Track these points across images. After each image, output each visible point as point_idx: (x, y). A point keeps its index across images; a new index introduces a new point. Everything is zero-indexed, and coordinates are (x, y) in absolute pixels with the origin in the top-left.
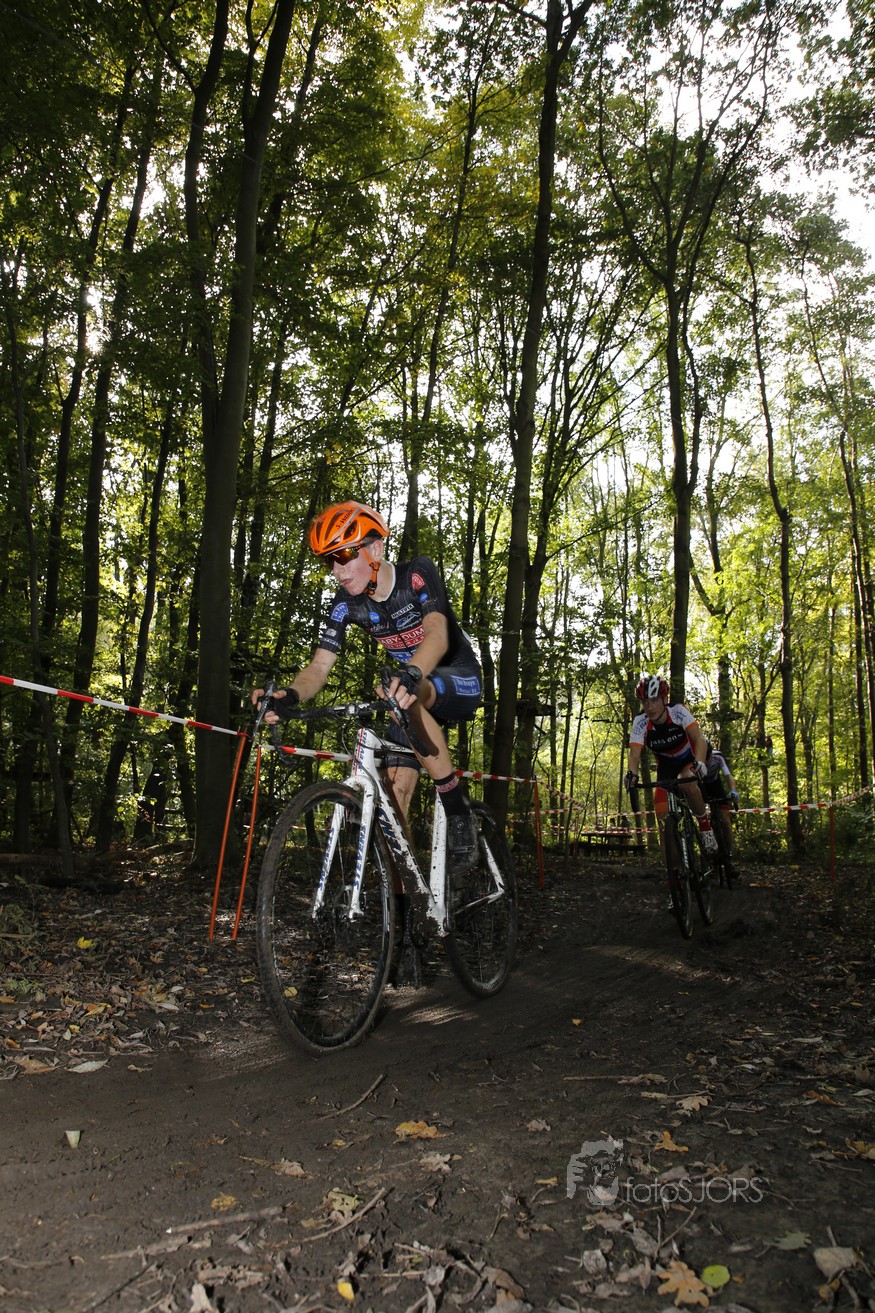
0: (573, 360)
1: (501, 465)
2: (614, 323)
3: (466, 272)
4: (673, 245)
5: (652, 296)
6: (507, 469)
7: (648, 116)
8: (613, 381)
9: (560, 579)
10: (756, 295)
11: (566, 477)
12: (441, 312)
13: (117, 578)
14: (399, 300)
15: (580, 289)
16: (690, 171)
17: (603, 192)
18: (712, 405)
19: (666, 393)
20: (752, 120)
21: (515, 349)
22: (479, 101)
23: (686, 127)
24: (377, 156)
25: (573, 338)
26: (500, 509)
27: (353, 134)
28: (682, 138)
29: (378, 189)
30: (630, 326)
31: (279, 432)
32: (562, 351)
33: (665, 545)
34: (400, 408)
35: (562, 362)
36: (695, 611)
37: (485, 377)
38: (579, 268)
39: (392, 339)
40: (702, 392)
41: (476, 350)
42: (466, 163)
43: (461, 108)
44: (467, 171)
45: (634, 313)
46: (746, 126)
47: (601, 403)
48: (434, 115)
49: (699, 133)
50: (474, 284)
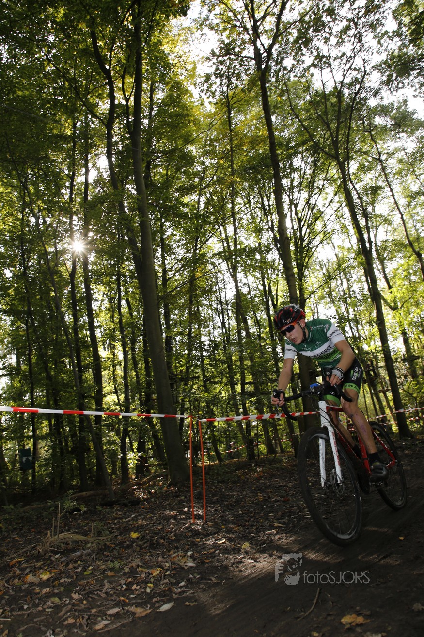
0: (297, 204)
4: (335, 143)
5: (329, 166)
8: (319, 210)
10: (380, 154)
13: (105, 350)
14: (211, 196)
15: (294, 171)
16: (335, 106)
17: (296, 125)
24: (189, 134)
27: (176, 127)
35: (293, 206)
38: (292, 162)
39: (211, 213)
42: (230, 127)
43: (222, 104)
44: (231, 131)
46: (357, 79)
47: (316, 221)
49: (336, 88)
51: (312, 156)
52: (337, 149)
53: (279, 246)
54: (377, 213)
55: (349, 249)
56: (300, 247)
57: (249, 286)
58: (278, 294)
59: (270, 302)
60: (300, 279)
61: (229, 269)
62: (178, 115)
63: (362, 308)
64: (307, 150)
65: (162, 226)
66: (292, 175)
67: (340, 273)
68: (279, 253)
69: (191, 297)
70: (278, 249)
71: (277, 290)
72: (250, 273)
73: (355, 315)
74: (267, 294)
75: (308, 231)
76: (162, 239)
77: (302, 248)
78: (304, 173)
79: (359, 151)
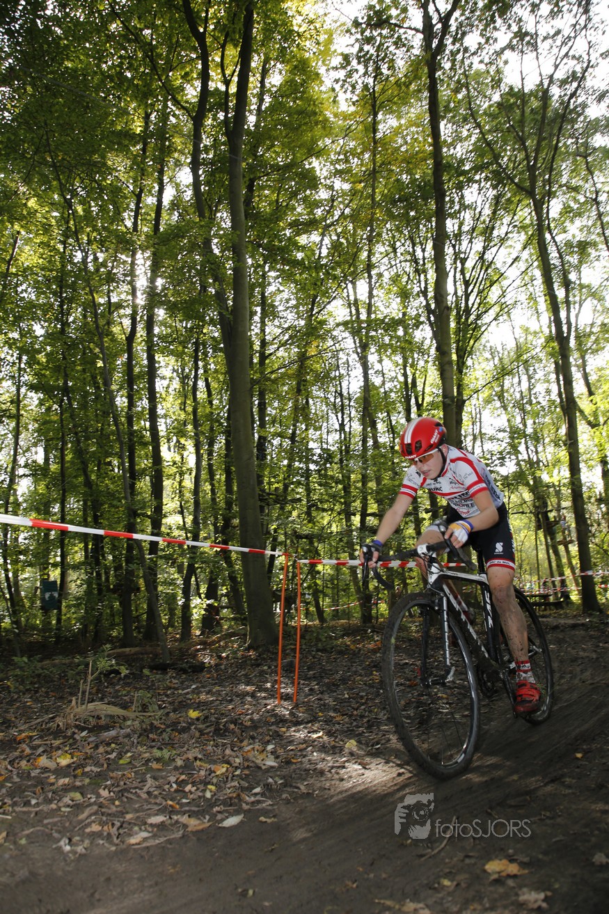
0: (466, 259)
1: (424, 340)
4: (531, 169)
5: (518, 205)
7: (500, 81)
8: (496, 269)
9: (474, 415)
10: (597, 191)
11: (472, 342)
12: (370, 241)
13: (170, 450)
16: (537, 113)
17: (474, 138)
20: (579, 69)
21: (424, 259)
24: (314, 141)
26: (427, 369)
31: (268, 338)
32: (456, 254)
38: (463, 194)
42: (374, 135)
44: (375, 142)
45: (507, 220)
46: (574, 73)
47: (491, 286)
49: (541, 83)
51: (494, 187)
52: (533, 179)
53: (432, 319)
54: (584, 281)
55: (536, 332)
56: (463, 323)
57: (383, 374)
58: (426, 391)
59: (413, 401)
60: (460, 371)
61: (356, 347)
62: (301, 112)
63: (547, 420)
64: (487, 179)
65: (264, 276)
66: (462, 214)
67: (518, 367)
68: (432, 329)
69: (299, 384)
70: (431, 325)
71: (424, 384)
72: (387, 356)
73: (535, 430)
74: (409, 388)
75: (478, 301)
76: (263, 297)
77: (467, 325)
78: (480, 212)
79: (565, 185)
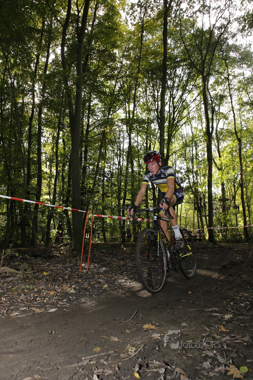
0: (175, 98)
1: (155, 129)
2: (187, 86)
3: (143, 74)
4: (203, 62)
5: (198, 77)
6: (157, 130)
7: (194, 24)
8: (187, 103)
9: (173, 162)
10: (229, 75)
11: (174, 132)
12: (136, 86)
13: (46, 168)
14: (123, 84)
15: (176, 77)
16: (208, 40)
17: (182, 48)
18: (216, 108)
19: (203, 106)
20: (226, 23)
21: (158, 96)
22: (144, 23)
23: (205, 27)
24: (115, 42)
25: (175, 91)
26: (155, 142)
27: (108, 35)
28: (204, 30)
29: (116, 51)
30: (191, 87)
31: (90, 123)
32: (171, 95)
33: (204, 151)
34: (125, 115)
35: (172, 98)
36: (214, 169)
37: (149, 104)
38: (176, 71)
39: (122, 95)
40: (213, 105)
41: (146, 97)
42: (141, 42)
43: (139, 26)
44: (142, 44)
45: (193, 83)
46: (224, 25)
47: (184, 110)
48: (132, 28)
49: (210, 28)
50: (145, 77)
52: (204, 68)
53: (159, 121)
54: (221, 111)
55: (200, 130)
56: (171, 124)
57: (138, 143)
60: (168, 144)
61: (127, 130)
64: (186, 65)
65: (90, 98)
66: (175, 79)
73: (197, 170)
74: (148, 149)
75: (178, 115)
79: (217, 71)
